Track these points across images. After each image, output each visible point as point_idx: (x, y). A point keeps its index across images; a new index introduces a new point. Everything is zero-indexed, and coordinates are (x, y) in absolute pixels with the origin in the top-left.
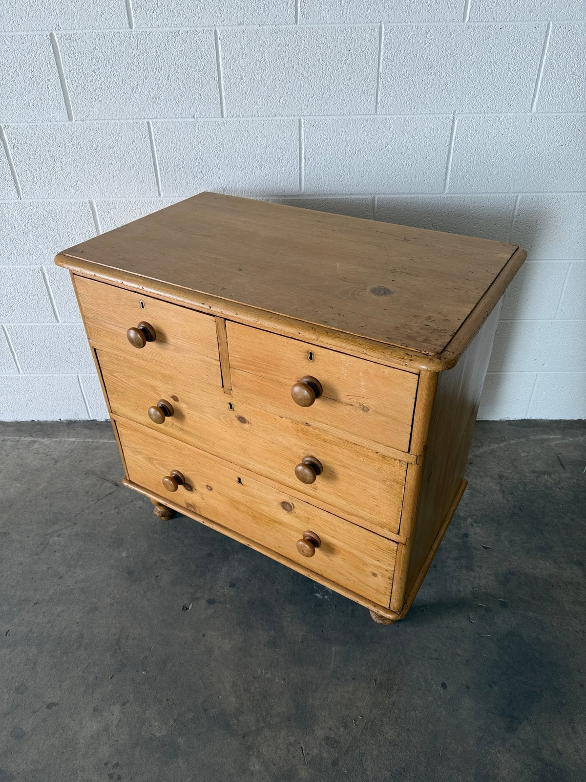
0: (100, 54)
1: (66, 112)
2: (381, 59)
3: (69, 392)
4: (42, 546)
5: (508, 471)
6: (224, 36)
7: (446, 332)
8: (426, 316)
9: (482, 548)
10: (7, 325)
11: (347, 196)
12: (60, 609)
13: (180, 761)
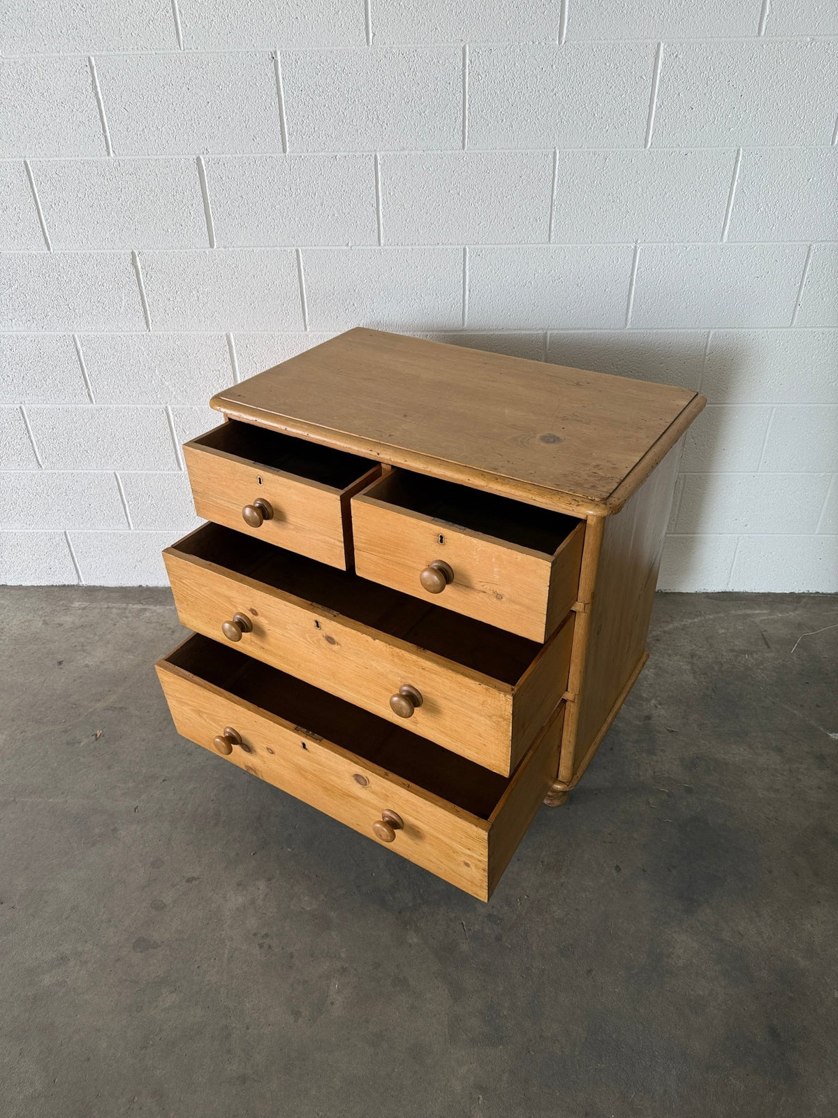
0: (250, 179)
1: (208, 238)
2: (556, 185)
5: (701, 649)
6: (385, 161)
7: (613, 480)
8: (595, 464)
9: (666, 731)
10: (120, 472)
11: (516, 332)
12: (191, 787)
13: (333, 933)
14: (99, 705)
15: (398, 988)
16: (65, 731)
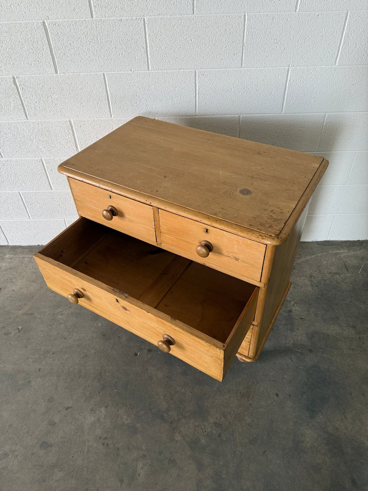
0: (74, 34)
1: (54, 68)
2: (245, 34)
3: (59, 229)
4: (53, 321)
5: (315, 273)
6: (149, 22)
7: (281, 221)
8: (271, 210)
9: (299, 319)
10: (22, 192)
11: (223, 116)
12: (67, 356)
13: (139, 436)
14: (20, 312)
15: (171, 465)
16: (4, 327)
